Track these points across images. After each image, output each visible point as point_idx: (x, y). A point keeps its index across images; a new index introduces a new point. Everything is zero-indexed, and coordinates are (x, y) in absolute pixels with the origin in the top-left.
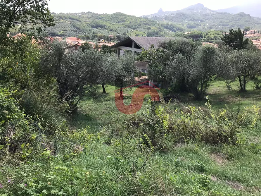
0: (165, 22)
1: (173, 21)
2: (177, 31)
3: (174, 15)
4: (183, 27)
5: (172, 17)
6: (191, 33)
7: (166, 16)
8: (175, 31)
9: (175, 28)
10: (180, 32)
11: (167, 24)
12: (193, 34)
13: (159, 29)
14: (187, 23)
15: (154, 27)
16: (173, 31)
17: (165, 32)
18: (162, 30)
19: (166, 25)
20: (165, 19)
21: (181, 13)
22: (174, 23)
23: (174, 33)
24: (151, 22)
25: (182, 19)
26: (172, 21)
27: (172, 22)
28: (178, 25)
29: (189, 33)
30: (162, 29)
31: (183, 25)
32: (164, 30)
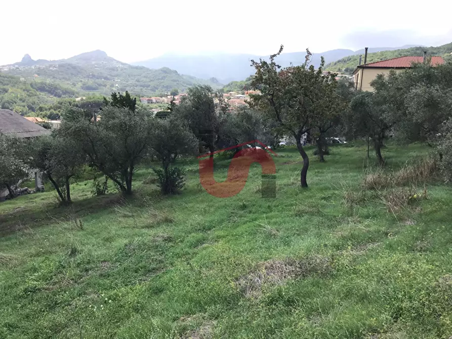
0: (38, 79)
1: (54, 77)
2: (63, 96)
3: (54, 67)
4: (74, 89)
5: (51, 70)
6: (87, 99)
7: (39, 68)
8: (59, 96)
9: (59, 91)
10: (70, 97)
11: (42, 83)
12: (92, 100)
13: (26, 92)
14: (81, 81)
15: (14, 89)
16: (55, 96)
17: (39, 98)
18: (31, 93)
19: (39, 85)
20: (39, 75)
21: (69, 65)
22: (57, 82)
23: (58, 99)
24: (6, 79)
25: (72, 74)
26: (51, 77)
27: (53, 80)
28: (66, 85)
29: (84, 98)
30: (33, 92)
31: (74, 85)
32: (38, 93)
